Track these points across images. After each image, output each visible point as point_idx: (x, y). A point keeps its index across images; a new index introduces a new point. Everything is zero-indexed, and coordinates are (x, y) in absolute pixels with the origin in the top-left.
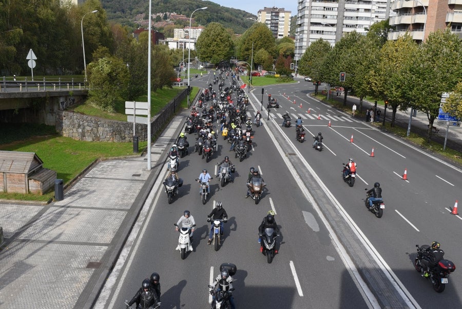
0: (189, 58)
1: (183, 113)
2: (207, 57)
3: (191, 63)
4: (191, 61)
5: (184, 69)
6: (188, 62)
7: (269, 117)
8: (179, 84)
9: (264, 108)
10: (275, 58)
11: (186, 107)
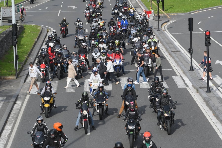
1: (3, 88)
11: (11, 75)
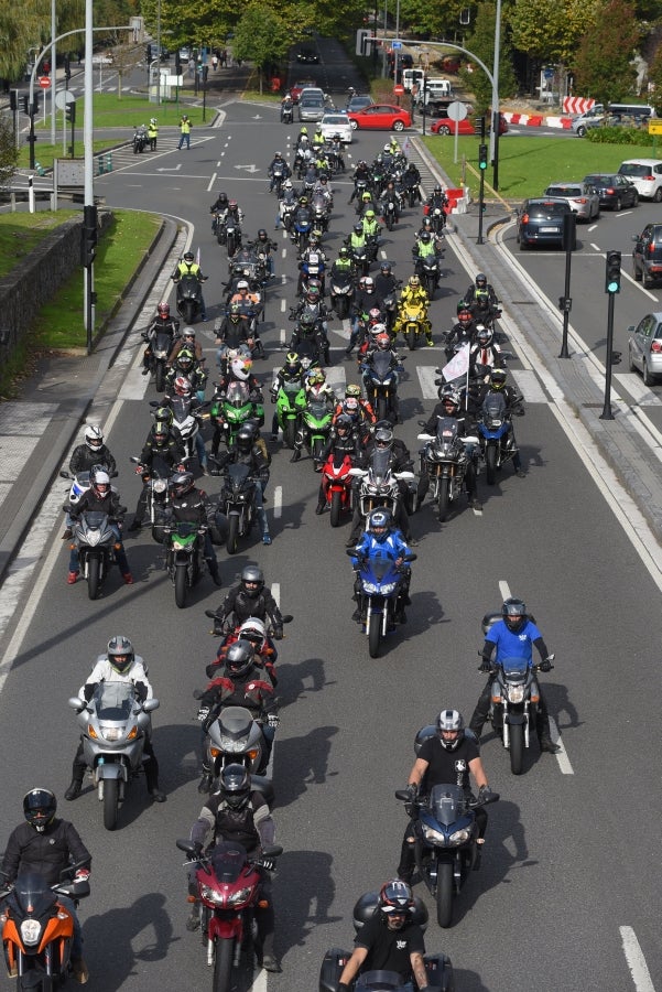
0: (89, 30)
1: (52, 381)
2: (206, 21)
3: (102, 59)
4: (100, 44)
5: (62, 99)
6: (82, 55)
7: (614, 396)
8: (23, 197)
9: (576, 342)
10: (650, 16)
11: (76, 345)
